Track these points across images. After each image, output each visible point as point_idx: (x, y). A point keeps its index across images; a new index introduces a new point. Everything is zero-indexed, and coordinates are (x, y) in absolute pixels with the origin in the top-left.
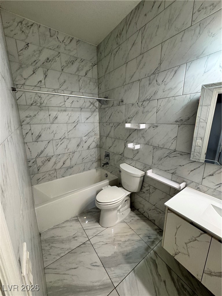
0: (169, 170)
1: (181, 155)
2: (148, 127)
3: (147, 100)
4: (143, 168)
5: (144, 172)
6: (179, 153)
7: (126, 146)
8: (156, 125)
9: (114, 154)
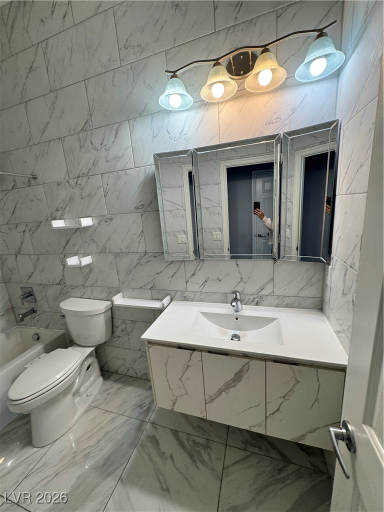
0: (145, 286)
1: (155, 257)
2: (96, 222)
3: (83, 175)
4: (106, 295)
5: (110, 302)
6: (151, 256)
7: (64, 265)
8: (109, 216)
9: (44, 287)
